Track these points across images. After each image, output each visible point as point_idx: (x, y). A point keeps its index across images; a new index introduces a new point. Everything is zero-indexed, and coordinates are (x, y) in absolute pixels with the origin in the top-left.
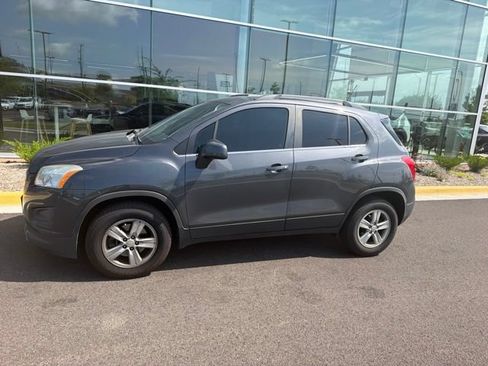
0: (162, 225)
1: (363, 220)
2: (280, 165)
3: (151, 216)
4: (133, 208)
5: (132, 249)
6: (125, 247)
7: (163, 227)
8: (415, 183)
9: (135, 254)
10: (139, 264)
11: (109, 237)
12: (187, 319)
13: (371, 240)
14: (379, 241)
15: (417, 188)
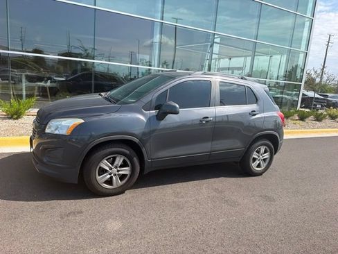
0: (135, 158)
1: (255, 153)
2: (207, 118)
3: (128, 152)
4: (116, 147)
5: (115, 175)
6: (110, 174)
7: (136, 160)
8: (284, 128)
9: (116, 179)
10: (119, 185)
11: (100, 167)
12: (161, 221)
13: (259, 166)
14: (264, 166)
15: (284, 131)
